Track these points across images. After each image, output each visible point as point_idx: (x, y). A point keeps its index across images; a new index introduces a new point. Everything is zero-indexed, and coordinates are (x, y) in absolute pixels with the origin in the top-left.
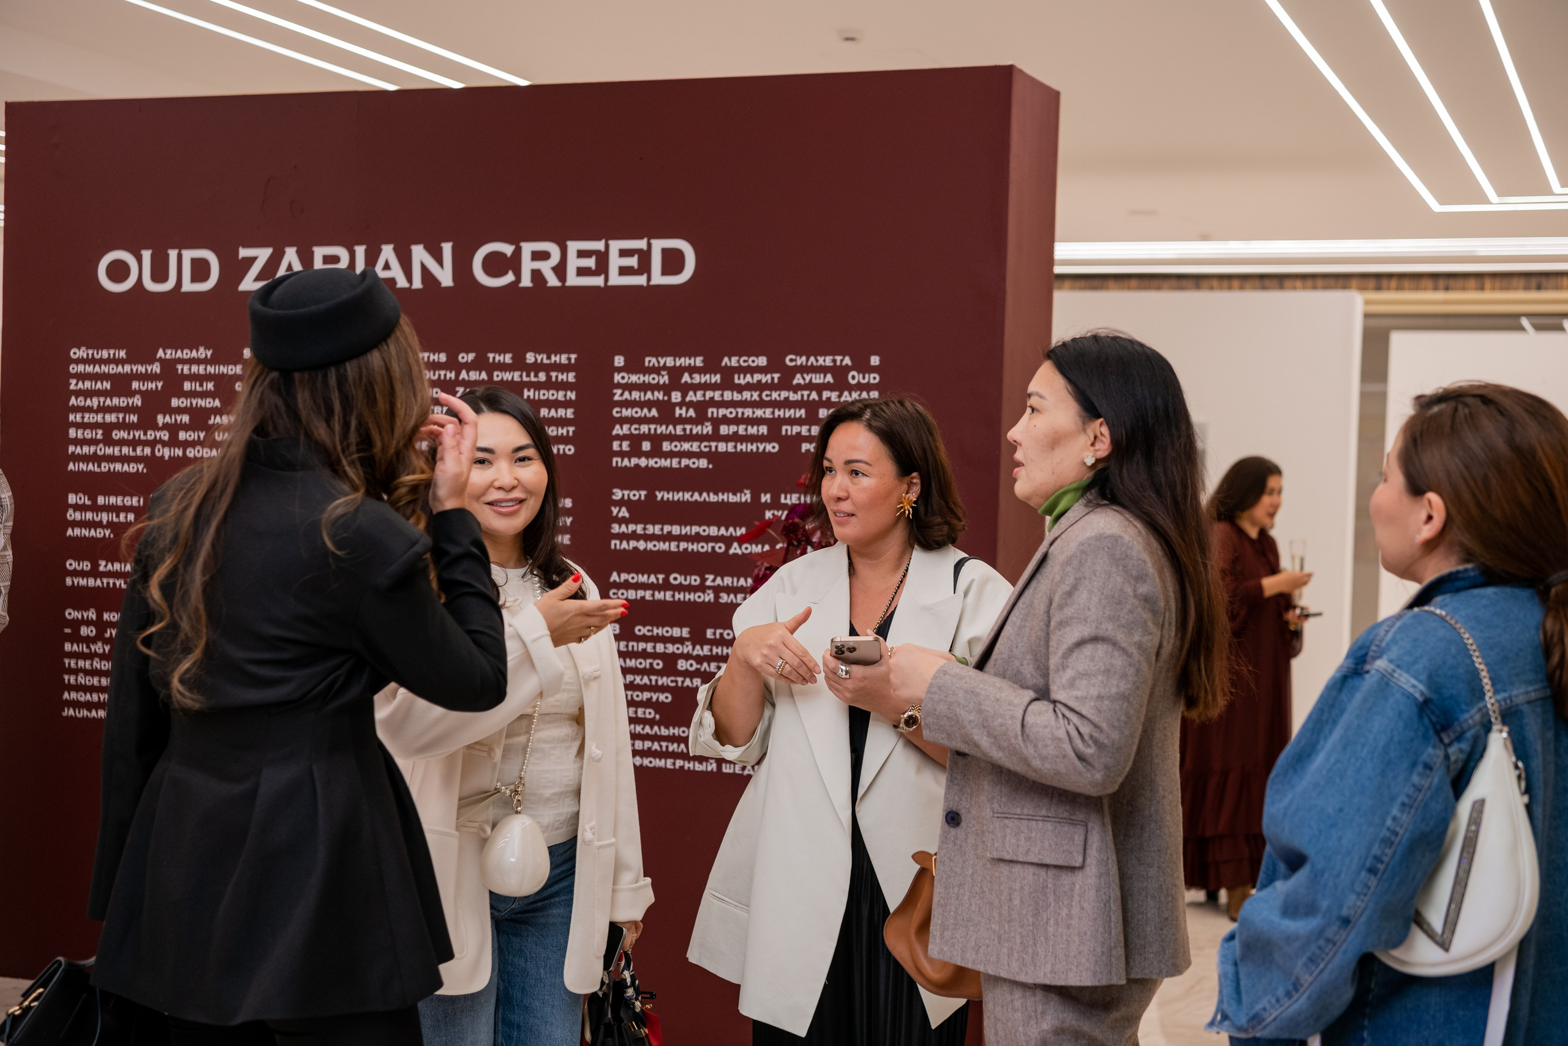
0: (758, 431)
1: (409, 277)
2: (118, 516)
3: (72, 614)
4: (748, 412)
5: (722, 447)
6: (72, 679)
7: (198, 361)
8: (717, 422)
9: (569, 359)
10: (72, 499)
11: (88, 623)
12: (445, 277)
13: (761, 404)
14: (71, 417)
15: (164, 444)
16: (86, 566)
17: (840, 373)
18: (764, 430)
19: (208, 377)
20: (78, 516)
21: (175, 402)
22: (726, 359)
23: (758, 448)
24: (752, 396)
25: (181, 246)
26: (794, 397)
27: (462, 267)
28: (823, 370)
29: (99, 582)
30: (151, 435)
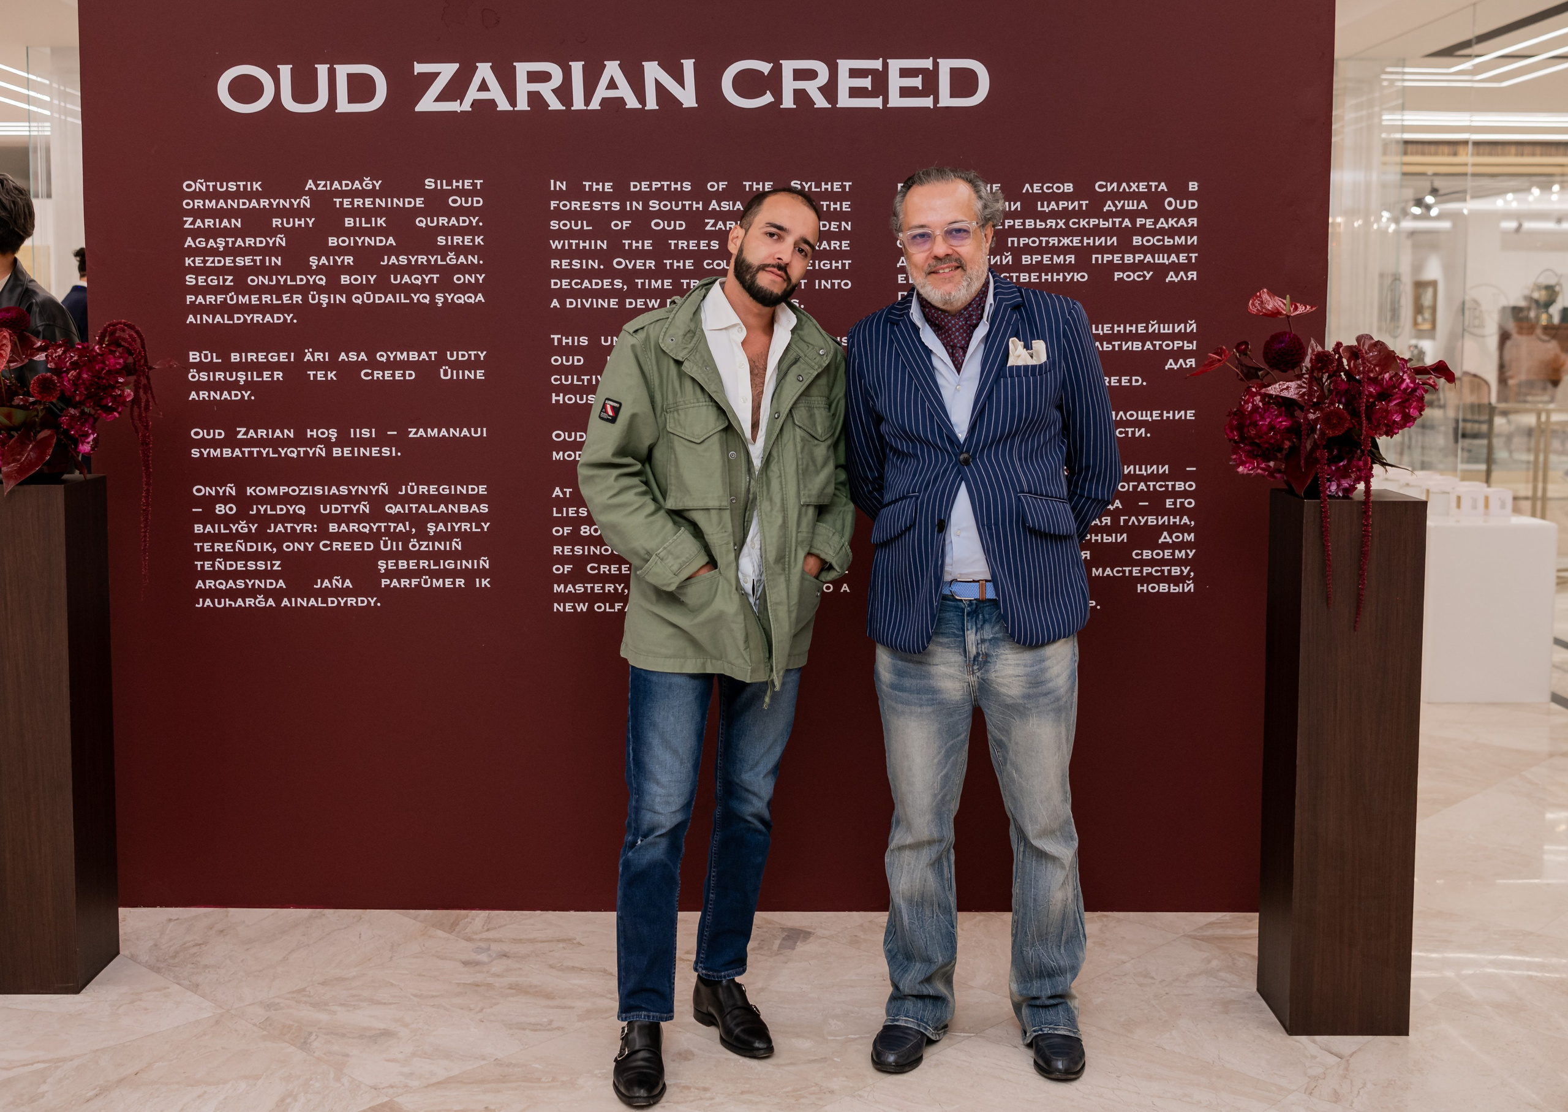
0: (1065, 260)
1: (641, 96)
2: (260, 375)
3: (201, 491)
4: (1053, 241)
5: (1024, 277)
6: (207, 566)
7: (363, 194)
8: (1017, 252)
9: (843, 187)
10: (194, 357)
11: (225, 500)
12: (687, 97)
13: (1068, 232)
14: (188, 261)
15: (320, 290)
16: (219, 434)
17: (1155, 200)
18: (1071, 259)
19: (378, 212)
20: (204, 377)
21: (332, 241)
22: (1027, 185)
23: (1065, 278)
24: (1057, 224)
25: (332, 60)
26: (1103, 224)
27: (707, 85)
28: (1137, 196)
29: (237, 453)
30: (301, 280)
